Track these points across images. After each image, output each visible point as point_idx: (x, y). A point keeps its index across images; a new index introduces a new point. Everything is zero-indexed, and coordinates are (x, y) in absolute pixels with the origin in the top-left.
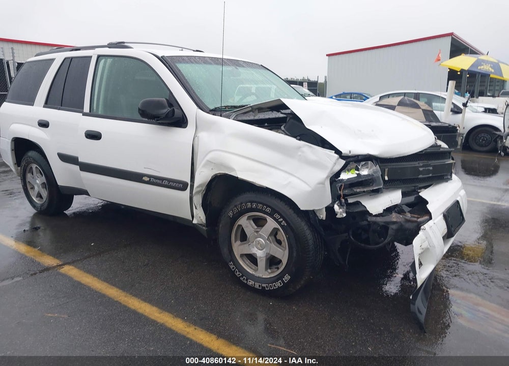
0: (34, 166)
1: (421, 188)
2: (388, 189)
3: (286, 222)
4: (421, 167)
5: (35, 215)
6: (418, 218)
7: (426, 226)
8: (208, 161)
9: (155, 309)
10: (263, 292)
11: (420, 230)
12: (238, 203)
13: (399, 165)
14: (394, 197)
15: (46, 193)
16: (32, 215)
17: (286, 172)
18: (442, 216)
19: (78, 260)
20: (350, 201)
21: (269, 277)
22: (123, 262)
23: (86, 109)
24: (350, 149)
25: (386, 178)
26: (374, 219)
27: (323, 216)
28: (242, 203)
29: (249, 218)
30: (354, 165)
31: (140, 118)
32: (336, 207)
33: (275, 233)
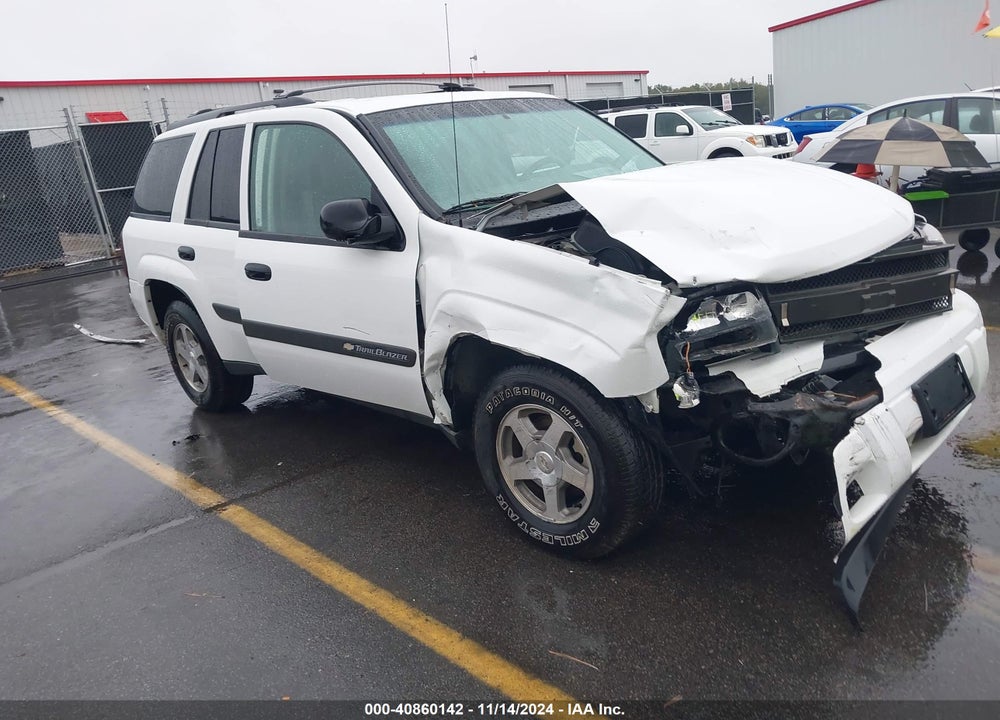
0: (184, 327)
1: (872, 335)
2: (791, 343)
3: (583, 420)
4: (866, 292)
5: (197, 412)
6: (849, 401)
7: (867, 417)
8: (441, 311)
9: (364, 583)
10: (556, 550)
11: (853, 425)
12: (500, 387)
13: (811, 294)
14: (808, 359)
15: (207, 372)
16: (191, 413)
17: (575, 327)
18: (909, 393)
19: (252, 495)
20: (714, 372)
21: (564, 522)
22: (326, 496)
23: (244, 225)
24: (694, 274)
25: (785, 322)
26: (759, 407)
27: (653, 406)
28: (505, 388)
29: (522, 414)
30: (710, 303)
31: (324, 236)
32: (678, 389)
33: (567, 441)
